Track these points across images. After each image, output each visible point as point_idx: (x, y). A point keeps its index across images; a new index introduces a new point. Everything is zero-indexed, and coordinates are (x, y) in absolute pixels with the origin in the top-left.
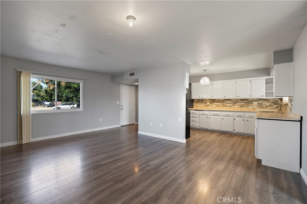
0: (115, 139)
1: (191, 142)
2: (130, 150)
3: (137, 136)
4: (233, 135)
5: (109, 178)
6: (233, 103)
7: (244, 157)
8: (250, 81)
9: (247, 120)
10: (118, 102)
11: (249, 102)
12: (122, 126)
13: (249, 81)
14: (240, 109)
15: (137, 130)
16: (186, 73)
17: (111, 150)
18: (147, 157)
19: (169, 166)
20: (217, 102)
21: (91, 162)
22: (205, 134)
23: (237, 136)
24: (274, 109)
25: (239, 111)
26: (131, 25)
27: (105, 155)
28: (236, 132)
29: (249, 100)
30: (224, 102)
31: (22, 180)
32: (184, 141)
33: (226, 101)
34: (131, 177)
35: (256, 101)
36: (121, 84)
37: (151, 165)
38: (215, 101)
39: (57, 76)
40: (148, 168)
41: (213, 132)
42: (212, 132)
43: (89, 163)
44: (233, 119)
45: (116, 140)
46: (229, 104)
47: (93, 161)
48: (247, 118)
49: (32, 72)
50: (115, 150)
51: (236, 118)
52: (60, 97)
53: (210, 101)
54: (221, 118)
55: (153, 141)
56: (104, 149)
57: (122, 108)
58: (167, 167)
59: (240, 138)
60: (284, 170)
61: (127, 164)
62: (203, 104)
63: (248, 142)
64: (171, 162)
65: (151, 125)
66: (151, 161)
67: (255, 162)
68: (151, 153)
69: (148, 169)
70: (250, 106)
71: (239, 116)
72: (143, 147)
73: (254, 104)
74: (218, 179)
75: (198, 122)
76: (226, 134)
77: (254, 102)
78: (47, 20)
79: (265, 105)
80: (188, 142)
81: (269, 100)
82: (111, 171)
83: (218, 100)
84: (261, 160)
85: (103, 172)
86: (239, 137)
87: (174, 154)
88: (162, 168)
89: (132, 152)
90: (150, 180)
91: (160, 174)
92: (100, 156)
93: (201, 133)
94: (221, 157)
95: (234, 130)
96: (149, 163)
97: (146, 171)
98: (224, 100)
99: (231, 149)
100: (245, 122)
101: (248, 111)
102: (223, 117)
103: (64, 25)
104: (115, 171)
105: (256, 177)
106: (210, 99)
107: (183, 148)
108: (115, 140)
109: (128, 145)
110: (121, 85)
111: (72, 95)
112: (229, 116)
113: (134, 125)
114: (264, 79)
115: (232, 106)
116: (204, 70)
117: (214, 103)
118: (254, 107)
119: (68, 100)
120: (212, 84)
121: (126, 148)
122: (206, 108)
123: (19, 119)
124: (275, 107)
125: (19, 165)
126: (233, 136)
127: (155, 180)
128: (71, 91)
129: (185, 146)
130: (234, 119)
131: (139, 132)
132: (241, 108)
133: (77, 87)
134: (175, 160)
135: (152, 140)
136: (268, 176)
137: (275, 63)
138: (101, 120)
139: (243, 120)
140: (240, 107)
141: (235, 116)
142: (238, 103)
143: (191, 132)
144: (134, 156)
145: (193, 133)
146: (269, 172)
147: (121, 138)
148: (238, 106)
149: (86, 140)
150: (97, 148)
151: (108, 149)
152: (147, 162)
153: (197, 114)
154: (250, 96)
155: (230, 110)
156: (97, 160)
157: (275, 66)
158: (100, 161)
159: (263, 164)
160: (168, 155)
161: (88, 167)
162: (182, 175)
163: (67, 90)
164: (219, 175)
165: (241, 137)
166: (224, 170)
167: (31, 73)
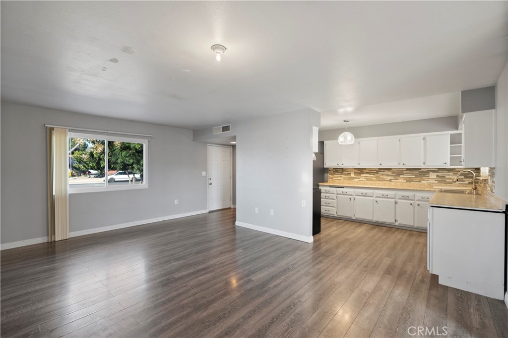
0: (199, 234)
1: (322, 241)
2: (222, 253)
3: (234, 229)
4: (394, 229)
5: (185, 301)
6: (394, 174)
7: (409, 268)
8: (424, 139)
9: (419, 205)
10: (204, 173)
11: (423, 173)
12: (210, 212)
13: (422, 139)
14: (406, 186)
15: (234, 218)
16: (314, 127)
17: (191, 254)
18: (248, 267)
19: (282, 284)
20: (367, 173)
21: (159, 273)
22: (348, 227)
23: (401, 232)
24: (465, 185)
25: (404, 189)
26: (218, 58)
27: (182, 261)
28: (399, 224)
29: (422, 170)
30: (379, 173)
31: (53, 302)
32: (310, 239)
33: (382, 170)
34: (220, 301)
35: (434, 171)
36: (210, 143)
37: (253, 281)
38: (365, 171)
39: (107, 134)
40: (249, 286)
41: (360, 222)
42: (359, 224)
43: (156, 275)
44: (394, 203)
45: (199, 236)
46: (387, 177)
47: (162, 272)
48: (418, 200)
49: (69, 128)
50: (197, 253)
51: (399, 201)
52: (114, 163)
53: (356, 171)
54: (373, 200)
55: (259, 239)
56: (179, 252)
57: (210, 182)
58: (279, 284)
59: (406, 235)
60: (477, 294)
61: (214, 278)
62: (343, 176)
63: (418, 243)
64: (285, 276)
65: (257, 212)
66: (254, 273)
67: (428, 280)
68: (255, 259)
69: (248, 288)
70: (424, 180)
71: (404, 198)
72: (243, 249)
73: (430, 177)
74: (361, 307)
75: (335, 205)
76: (383, 228)
77: (431, 173)
78: (89, 54)
79: (450, 179)
80: (316, 241)
81: (456, 170)
82: (189, 290)
83: (369, 170)
84: (438, 276)
85: (176, 291)
86: (405, 233)
87: (292, 262)
88: (271, 286)
89: (223, 258)
90: (250, 307)
91: (267, 296)
92: (172, 264)
93: (341, 224)
94: (369, 270)
95: (396, 221)
96: (250, 277)
97: (244, 291)
98: (379, 169)
99: (388, 256)
100: (414, 207)
101: (420, 189)
102: (377, 199)
103: (115, 60)
104: (196, 290)
105: (427, 306)
106: (355, 169)
107: (309, 251)
108: (197, 236)
109: (219, 246)
110: (208, 145)
111: (132, 161)
112: (387, 197)
113: (229, 210)
114: (447, 134)
115: (392, 181)
116: (345, 121)
117: (362, 174)
118: (431, 181)
119: (125, 168)
120: (359, 143)
121: (215, 250)
122: (349, 184)
123: (51, 203)
124: (467, 182)
125: (50, 277)
126: (394, 232)
127: (257, 306)
128: (130, 155)
129: (311, 247)
130: (396, 203)
131: (237, 223)
132: (408, 183)
133: (139, 148)
134: (294, 272)
135: (259, 236)
136: (447, 305)
137: (464, 111)
138: (176, 202)
139: (411, 204)
140: (407, 181)
141: (397, 198)
142: (403, 175)
143: (322, 224)
144: (227, 265)
145: (327, 225)
146: (451, 299)
147: (208, 232)
148: (404, 180)
149: (153, 236)
150: (169, 250)
151: (185, 252)
152: (248, 275)
153: (334, 194)
154: (424, 163)
155: (389, 187)
156: (169, 270)
157: (465, 115)
158: (173, 273)
159: (440, 283)
160: (282, 264)
161: (153, 282)
162: (303, 300)
163: (124, 153)
164: (365, 300)
165: (408, 232)
166: (374, 292)
167: (67, 130)
